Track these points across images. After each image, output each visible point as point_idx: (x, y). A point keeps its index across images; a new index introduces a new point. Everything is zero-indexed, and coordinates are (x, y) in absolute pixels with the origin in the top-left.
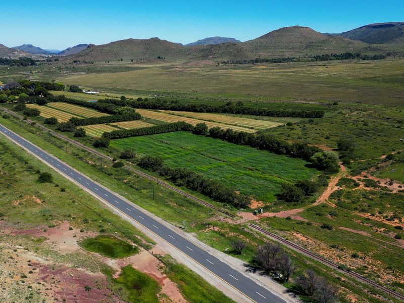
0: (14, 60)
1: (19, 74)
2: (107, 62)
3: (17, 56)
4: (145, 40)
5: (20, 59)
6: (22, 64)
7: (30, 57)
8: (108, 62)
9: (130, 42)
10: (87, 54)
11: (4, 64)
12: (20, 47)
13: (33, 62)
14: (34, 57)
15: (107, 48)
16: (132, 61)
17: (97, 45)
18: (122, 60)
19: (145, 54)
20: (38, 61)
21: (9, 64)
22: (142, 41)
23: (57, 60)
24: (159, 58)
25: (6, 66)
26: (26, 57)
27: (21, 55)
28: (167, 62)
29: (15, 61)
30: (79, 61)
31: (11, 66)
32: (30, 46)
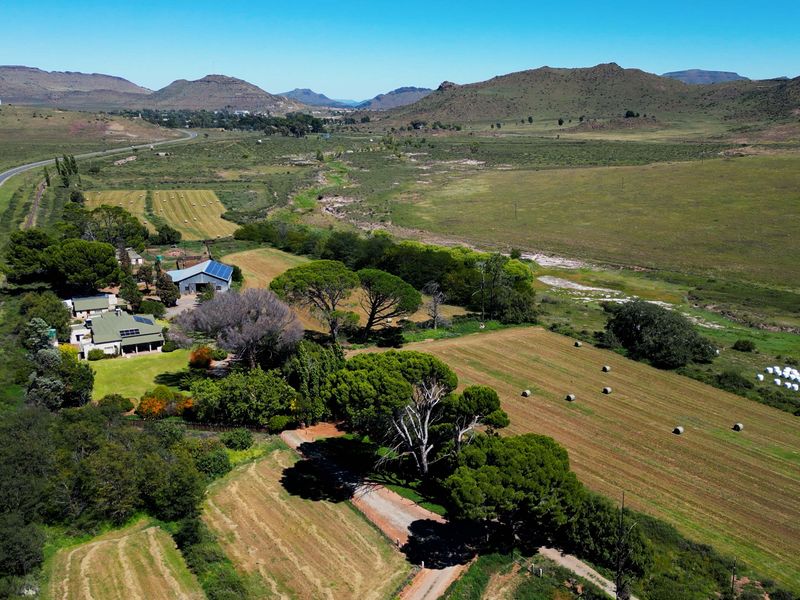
0: (275, 119)
1: (283, 161)
2: (495, 127)
3: (283, 110)
4: (582, 71)
5: (289, 116)
6: (293, 130)
7: (308, 113)
8: (499, 126)
9: (545, 73)
10: (440, 106)
11: (255, 130)
12: (288, 94)
13: (317, 126)
14: (316, 114)
15: (487, 92)
16: (561, 123)
17: (461, 84)
18: (530, 120)
19: (585, 104)
20: (326, 121)
21: (263, 128)
22: (574, 71)
23: (366, 120)
24: (629, 115)
25: (257, 133)
26: (301, 113)
27: (291, 109)
28: (667, 127)
29: (278, 122)
30: (424, 124)
31: (268, 133)
32: (307, 92)
